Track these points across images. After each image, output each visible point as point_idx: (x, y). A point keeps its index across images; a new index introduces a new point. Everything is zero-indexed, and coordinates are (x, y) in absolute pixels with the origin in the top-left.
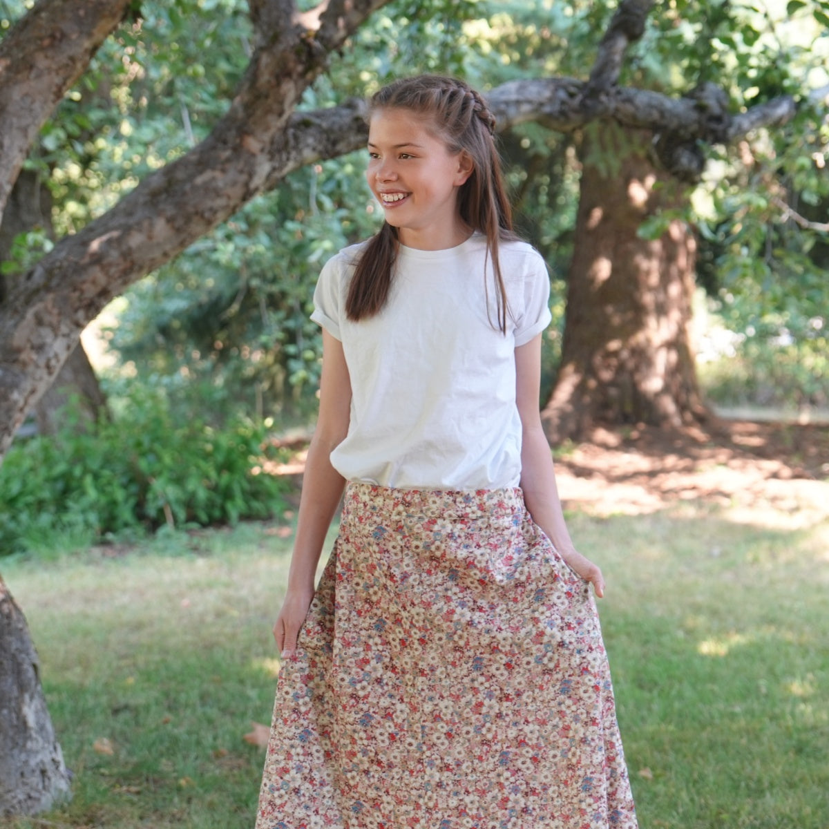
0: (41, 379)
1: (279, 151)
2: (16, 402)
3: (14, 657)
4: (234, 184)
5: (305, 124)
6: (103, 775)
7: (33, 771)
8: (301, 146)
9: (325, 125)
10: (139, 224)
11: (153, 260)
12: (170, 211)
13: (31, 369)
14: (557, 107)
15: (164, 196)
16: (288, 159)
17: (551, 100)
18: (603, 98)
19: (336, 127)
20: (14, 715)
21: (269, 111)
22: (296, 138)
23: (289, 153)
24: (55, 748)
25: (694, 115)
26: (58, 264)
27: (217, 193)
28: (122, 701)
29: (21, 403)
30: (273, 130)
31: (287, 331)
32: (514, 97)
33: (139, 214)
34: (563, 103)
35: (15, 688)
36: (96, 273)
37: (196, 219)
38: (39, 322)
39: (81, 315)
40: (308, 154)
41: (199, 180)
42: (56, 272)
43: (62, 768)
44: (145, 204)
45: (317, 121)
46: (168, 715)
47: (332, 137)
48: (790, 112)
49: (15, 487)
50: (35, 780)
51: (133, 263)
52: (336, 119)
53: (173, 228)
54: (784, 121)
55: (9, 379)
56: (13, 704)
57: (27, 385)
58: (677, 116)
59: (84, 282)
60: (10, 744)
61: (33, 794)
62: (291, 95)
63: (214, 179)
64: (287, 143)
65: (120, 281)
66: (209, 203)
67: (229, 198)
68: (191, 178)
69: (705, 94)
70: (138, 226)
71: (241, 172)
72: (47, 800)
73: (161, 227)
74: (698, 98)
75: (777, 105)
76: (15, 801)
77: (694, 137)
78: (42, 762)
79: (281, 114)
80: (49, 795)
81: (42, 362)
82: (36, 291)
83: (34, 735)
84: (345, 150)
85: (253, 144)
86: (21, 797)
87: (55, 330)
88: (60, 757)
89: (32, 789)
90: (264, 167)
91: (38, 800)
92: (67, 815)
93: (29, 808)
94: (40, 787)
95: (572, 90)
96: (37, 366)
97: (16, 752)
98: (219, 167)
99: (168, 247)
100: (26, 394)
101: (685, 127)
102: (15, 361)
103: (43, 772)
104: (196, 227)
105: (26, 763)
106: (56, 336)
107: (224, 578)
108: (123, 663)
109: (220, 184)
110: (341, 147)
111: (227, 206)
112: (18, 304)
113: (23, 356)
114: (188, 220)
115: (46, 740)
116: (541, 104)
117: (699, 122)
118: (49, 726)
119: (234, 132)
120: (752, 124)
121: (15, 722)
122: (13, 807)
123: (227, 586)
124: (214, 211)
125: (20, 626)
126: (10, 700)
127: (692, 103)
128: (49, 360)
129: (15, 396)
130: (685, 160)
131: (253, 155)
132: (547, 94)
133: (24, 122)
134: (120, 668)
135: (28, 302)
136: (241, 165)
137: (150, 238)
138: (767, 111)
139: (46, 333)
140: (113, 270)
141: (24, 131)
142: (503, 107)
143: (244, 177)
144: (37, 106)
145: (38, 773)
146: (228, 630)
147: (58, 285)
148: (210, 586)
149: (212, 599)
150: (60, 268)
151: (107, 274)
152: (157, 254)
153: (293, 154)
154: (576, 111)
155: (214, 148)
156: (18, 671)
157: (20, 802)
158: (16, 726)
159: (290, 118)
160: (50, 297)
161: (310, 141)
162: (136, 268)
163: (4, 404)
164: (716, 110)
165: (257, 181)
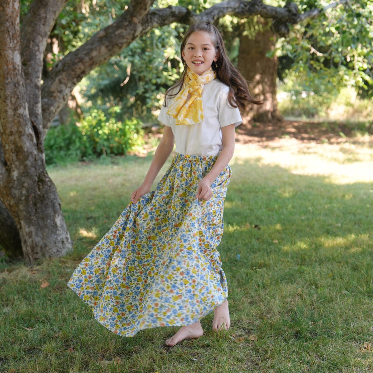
0: (61, 102)
1: (145, 23)
2: (52, 111)
3: (52, 201)
4: (129, 34)
5: (154, 13)
6: (83, 242)
7: (59, 242)
8: (153, 21)
9: (161, 14)
10: (96, 48)
11: (101, 61)
12: (107, 43)
13: (57, 99)
14: (240, 10)
15: (104, 38)
16: (148, 26)
17: (238, 7)
18: (256, 7)
19: (165, 15)
20: (52, 222)
21: (141, 9)
22: (151, 18)
23: (148, 24)
24: (67, 233)
25: (287, 13)
26: (67, 62)
27: (123, 37)
28: (90, 215)
29: (54, 111)
30: (143, 15)
31: (145, 89)
32: (226, 6)
33: (96, 44)
34: (243, 8)
35: (52, 212)
36: (81, 65)
37: (116, 46)
38: (60, 82)
39: (75, 80)
40: (155, 24)
41: (117, 33)
42: (66, 65)
43: (69, 240)
44: (98, 41)
45: (158, 13)
46: (106, 220)
47: (164, 18)
48: (317, 13)
49: (52, 142)
50: (60, 245)
51: (94, 62)
52: (165, 12)
53: (108, 49)
54: (316, 17)
55: (50, 103)
56: (52, 218)
57: (56, 105)
58: (281, 14)
59: (76, 68)
60: (51, 232)
61: (59, 250)
62: (149, 3)
63: (122, 32)
64: (148, 20)
65: (89, 68)
66: (120, 41)
67: (127, 39)
68: (114, 32)
69: (291, 6)
70: (95, 49)
71: (132, 30)
72: (64, 252)
73: (103, 49)
74: (289, 8)
75: (313, 11)
76: (53, 252)
77: (287, 21)
78: (62, 238)
79: (146, 9)
80: (65, 250)
81: (61, 97)
82: (59, 71)
83: (59, 229)
85: (136, 20)
86: (55, 251)
87: (66, 85)
88: (68, 236)
89: (59, 248)
90: (140, 29)
91: (61, 252)
92: (71, 257)
93: (57, 255)
94: (62, 247)
95: (246, 4)
96: (60, 98)
97: (53, 235)
98: (124, 28)
99: (106, 56)
100: (56, 108)
101: (284, 17)
102: (52, 96)
103: (63, 242)
104: (116, 49)
105: (57, 239)
106: (66, 87)
108: (90, 202)
109: (124, 34)
110: (166, 22)
111: (127, 42)
112: (53, 76)
113: (55, 94)
114: (113, 47)
115: (64, 230)
116: (235, 9)
117: (289, 16)
118: (65, 226)
119: (129, 16)
120: (305, 17)
121: (52, 224)
122: (52, 254)
124: (122, 44)
125: (54, 190)
126: (51, 217)
127: (286, 9)
128: (64, 96)
129: (52, 108)
130: (283, 29)
131: (136, 24)
132: (237, 5)
133: (54, 9)
134: (89, 204)
135: (56, 75)
136: (132, 27)
137: (100, 53)
138: (310, 13)
139: (63, 87)
140: (87, 64)
141: (55, 12)
142: (222, 9)
143: (133, 32)
144: (59, 3)
145: (61, 242)
146: (126, 190)
147: (67, 69)
148: (119, 175)
149: (119, 180)
150: (68, 63)
151: (84, 65)
152: (102, 59)
153: (150, 24)
154: (247, 11)
155: (122, 21)
156: (54, 206)
157: (54, 253)
158: (53, 226)
159: (149, 11)
160: (64, 74)
161: (156, 19)
162: (95, 63)
163: (48, 112)
164: (294, 12)
165: (138, 33)
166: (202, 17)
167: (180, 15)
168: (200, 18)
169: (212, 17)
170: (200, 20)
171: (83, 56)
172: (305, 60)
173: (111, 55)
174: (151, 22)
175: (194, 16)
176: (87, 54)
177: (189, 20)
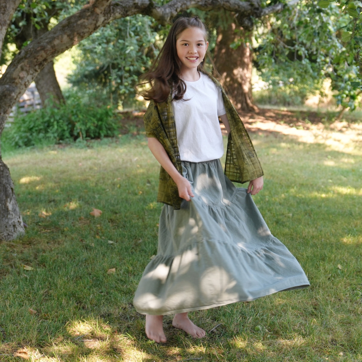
0: (23, 89)
1: (107, 14)
2: (13, 97)
3: (4, 186)
4: (91, 24)
5: (117, 5)
7: (10, 226)
8: (115, 12)
9: (123, 5)
10: (58, 37)
11: (62, 49)
12: (69, 32)
13: (19, 85)
14: (203, 3)
15: (67, 27)
16: (110, 16)
17: (202, 0)
19: (127, 6)
20: (3, 206)
22: (113, 9)
23: (111, 14)
24: (19, 217)
25: (249, 7)
27: (85, 27)
28: (53, 198)
29: (15, 97)
30: (105, 6)
33: (58, 34)
35: (4, 196)
36: (43, 53)
38: (22, 69)
39: (37, 67)
40: (117, 15)
41: (79, 22)
43: (22, 224)
44: (60, 30)
45: (121, 4)
47: (126, 9)
48: (281, 8)
50: (11, 228)
51: (55, 50)
52: (127, 3)
53: (70, 38)
54: (280, 12)
55: (11, 89)
56: (3, 202)
57: (17, 91)
58: (244, 7)
59: (38, 56)
60: (2, 216)
61: (10, 234)
63: (84, 22)
64: (110, 11)
66: (82, 30)
67: (89, 29)
68: (76, 21)
71: (94, 20)
72: (15, 235)
73: (65, 38)
74: (251, 2)
75: (277, 6)
76: (3, 236)
77: (249, 14)
78: (14, 222)
80: (16, 234)
81: (23, 83)
82: (22, 59)
83: (11, 213)
85: (98, 11)
86: (6, 234)
87: (28, 72)
88: (21, 220)
89: (9, 232)
90: (102, 19)
91: (12, 235)
92: (21, 241)
93: (8, 238)
94: (13, 231)
96: (21, 84)
97: (4, 219)
98: (86, 18)
99: (68, 45)
100: (17, 94)
101: (246, 11)
102: (14, 82)
103: (14, 226)
105: (8, 222)
106: (28, 74)
109: (86, 24)
110: (129, 13)
111: (89, 32)
112: (15, 63)
113: (16, 81)
115: (16, 214)
116: (198, 2)
117: (251, 10)
118: (18, 209)
120: (269, 12)
121: (4, 208)
122: (3, 238)
124: (84, 33)
126: (2, 200)
127: (249, 3)
128: (25, 82)
129: (13, 94)
130: (246, 22)
131: (98, 14)
134: (54, 187)
135: (19, 62)
136: (94, 18)
137: (62, 41)
138: (274, 8)
139: (24, 73)
140: (48, 52)
142: (185, 2)
143: (95, 22)
145: (12, 226)
147: (29, 57)
150: (30, 51)
151: (46, 53)
152: (64, 47)
153: (112, 15)
154: (210, 4)
155: (85, 12)
156: (5, 191)
157: (5, 236)
158: (4, 210)
159: (111, 2)
160: (26, 61)
161: (118, 10)
162: (56, 52)
163: (9, 97)
164: (257, 6)
165: (99, 23)
166: (165, 9)
167: (143, 6)
168: (163, 9)
169: (175, 9)
170: (163, 12)
171: (45, 44)
172: (269, 52)
174: (113, 12)
175: (157, 8)
176: (50, 42)
177: (151, 12)
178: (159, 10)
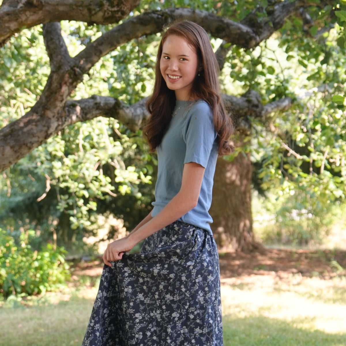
1: (62, 117)
4: (41, 131)
5: (73, 105)
8: (71, 114)
9: (82, 106)
11: (4, 165)
12: (12, 143)
16: (65, 121)
19: (87, 107)
22: (69, 111)
23: (66, 118)
25: (246, 104)
30: (59, 108)
31: (68, 204)
37: (24, 147)
40: (74, 119)
45: (78, 104)
47: (85, 111)
48: (289, 104)
52: (87, 103)
53: (14, 150)
54: (286, 109)
58: (239, 104)
62: (67, 92)
63: (32, 129)
64: (65, 113)
66: (30, 140)
68: (22, 128)
69: (251, 95)
71: (44, 126)
73: (8, 150)
74: (248, 97)
75: (284, 101)
77: (246, 113)
79: (62, 101)
84: (91, 117)
85: (49, 114)
90: (54, 124)
98: (34, 124)
99: (11, 159)
101: (242, 109)
104: (24, 150)
107: (38, 316)
109: (35, 131)
110: (89, 116)
111: (38, 141)
114: (20, 147)
117: (248, 107)
119: (41, 109)
120: (272, 109)
123: (39, 319)
124: (32, 143)
127: (245, 99)
130: (243, 124)
131: (50, 119)
136: (44, 123)
137: (3, 155)
138: (279, 104)
143: (46, 128)
148: (31, 319)
149: (32, 324)
152: (6, 162)
153: (68, 119)
159: (66, 102)
164: (256, 102)
165: (52, 130)
166: (135, 110)
167: (106, 107)
168: (133, 110)
170: (132, 113)
172: (276, 164)
173: (18, 158)
174: (69, 115)
175: (125, 109)
177: (118, 113)
178: (127, 111)
